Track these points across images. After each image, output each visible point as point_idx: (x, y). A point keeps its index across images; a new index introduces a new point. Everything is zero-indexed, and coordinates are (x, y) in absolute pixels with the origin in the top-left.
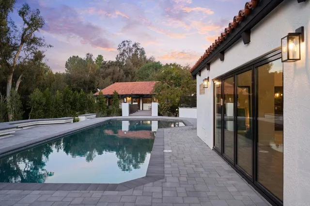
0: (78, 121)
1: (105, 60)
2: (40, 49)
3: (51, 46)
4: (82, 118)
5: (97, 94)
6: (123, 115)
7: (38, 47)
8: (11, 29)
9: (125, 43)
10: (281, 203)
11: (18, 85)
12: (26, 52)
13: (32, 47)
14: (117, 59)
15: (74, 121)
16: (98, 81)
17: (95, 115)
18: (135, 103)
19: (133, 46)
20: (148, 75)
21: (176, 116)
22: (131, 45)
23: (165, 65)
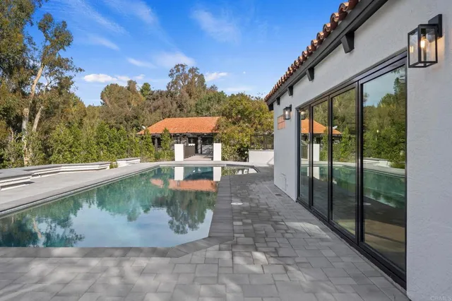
0: (116, 167)
1: (152, 90)
2: (67, 74)
3: (81, 70)
4: (122, 163)
5: (142, 132)
6: (176, 160)
7: (64, 71)
8: (29, 47)
9: (179, 67)
10: (404, 273)
11: (36, 121)
12: (48, 78)
13: (56, 71)
14: (168, 87)
15: (111, 167)
16: (143, 116)
17: (139, 160)
18: (191, 145)
19: (190, 71)
20: (208, 109)
21: (245, 161)
22: (187, 71)
23: (230, 95)
